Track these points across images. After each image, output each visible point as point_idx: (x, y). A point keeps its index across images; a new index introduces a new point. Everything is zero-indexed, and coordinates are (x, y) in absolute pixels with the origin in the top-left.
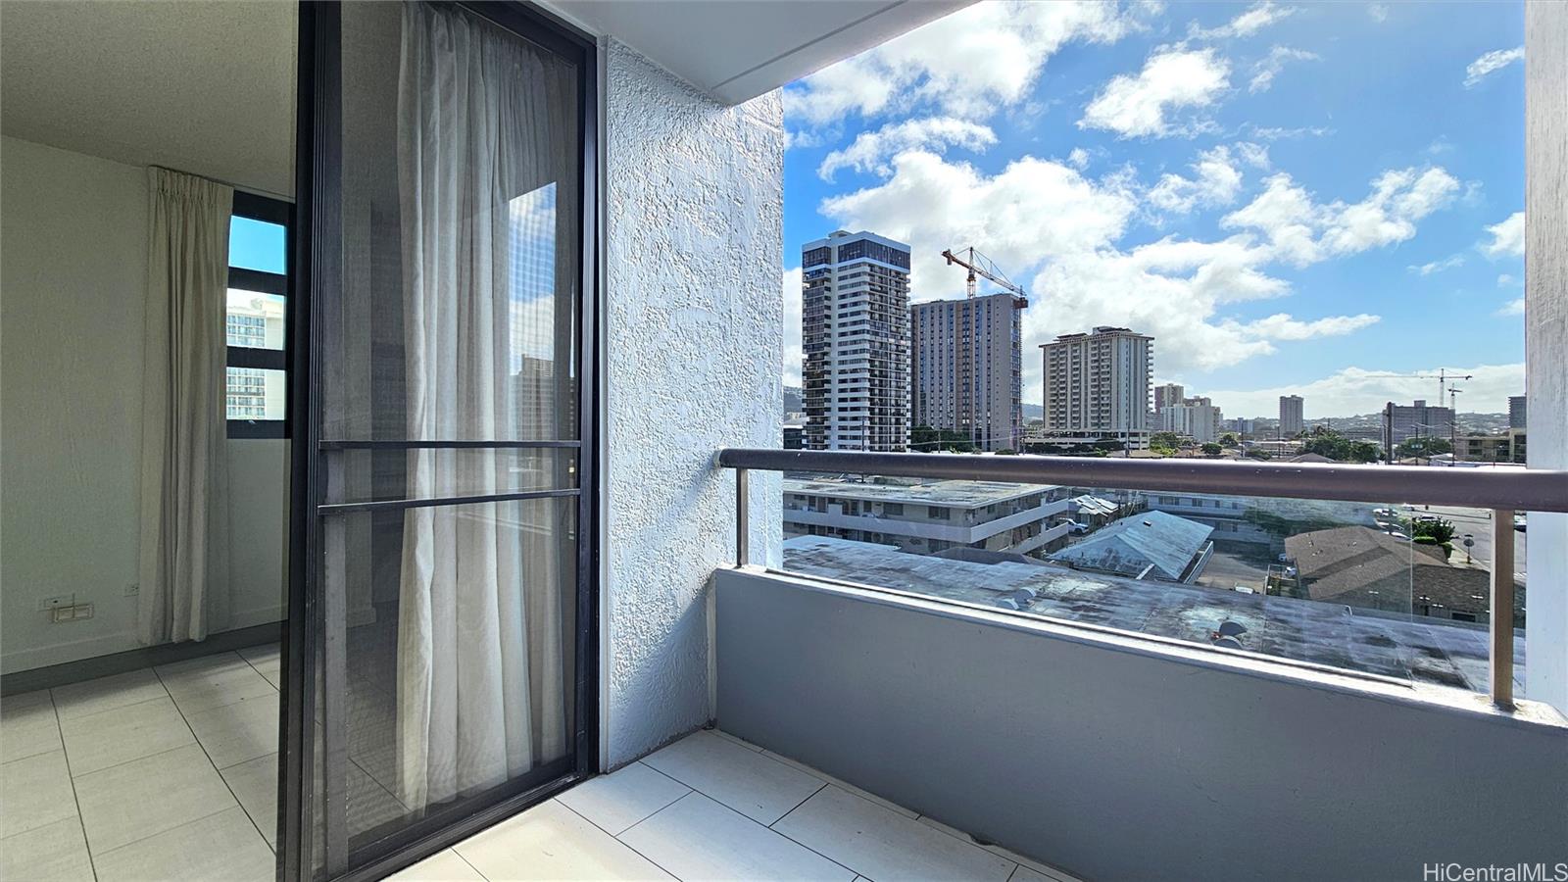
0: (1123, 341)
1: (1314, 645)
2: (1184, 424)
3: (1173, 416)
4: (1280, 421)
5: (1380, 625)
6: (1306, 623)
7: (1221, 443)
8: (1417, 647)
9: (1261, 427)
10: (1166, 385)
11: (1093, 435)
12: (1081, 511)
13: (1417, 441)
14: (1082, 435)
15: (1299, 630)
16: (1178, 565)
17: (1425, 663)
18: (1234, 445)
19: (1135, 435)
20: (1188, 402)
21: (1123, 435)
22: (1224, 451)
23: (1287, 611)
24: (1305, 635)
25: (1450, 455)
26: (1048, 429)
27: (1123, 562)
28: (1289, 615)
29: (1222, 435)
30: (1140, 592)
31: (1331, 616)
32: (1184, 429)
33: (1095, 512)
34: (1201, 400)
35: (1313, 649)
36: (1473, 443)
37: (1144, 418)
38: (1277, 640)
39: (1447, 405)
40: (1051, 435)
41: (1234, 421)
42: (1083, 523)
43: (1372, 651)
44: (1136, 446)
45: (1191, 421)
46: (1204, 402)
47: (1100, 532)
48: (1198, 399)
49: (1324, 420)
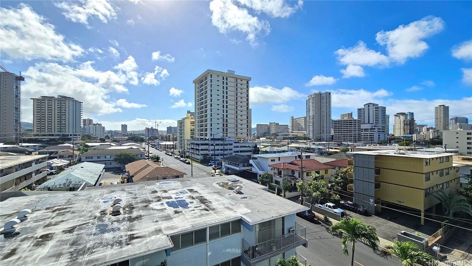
0: (71, 102)
1: (140, 198)
2: (93, 132)
3: (89, 129)
4: (121, 131)
5: (153, 187)
6: (137, 192)
7: (105, 137)
8: (162, 191)
9: (116, 133)
10: (86, 118)
11: (58, 135)
12: (53, 165)
13: (152, 137)
14: (53, 135)
15: (135, 195)
16: (94, 180)
17: (164, 195)
18: (109, 138)
19: (76, 135)
20: (94, 125)
21: (71, 135)
22: (106, 140)
23: (132, 189)
24: (137, 196)
25: (158, 140)
26: (35, 133)
27: (73, 183)
28: (132, 190)
29: (105, 135)
30: (84, 195)
31: (142, 188)
32: (93, 133)
33: (59, 165)
34: (99, 124)
35: (140, 200)
36: (162, 137)
37: (79, 129)
38: (130, 200)
39: (157, 128)
40: (37, 135)
41: (109, 131)
42: (54, 169)
43: (154, 195)
44: (76, 139)
45: (96, 131)
46: (100, 125)
47: (62, 172)
48: (98, 124)
49: (132, 131)
